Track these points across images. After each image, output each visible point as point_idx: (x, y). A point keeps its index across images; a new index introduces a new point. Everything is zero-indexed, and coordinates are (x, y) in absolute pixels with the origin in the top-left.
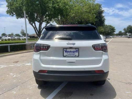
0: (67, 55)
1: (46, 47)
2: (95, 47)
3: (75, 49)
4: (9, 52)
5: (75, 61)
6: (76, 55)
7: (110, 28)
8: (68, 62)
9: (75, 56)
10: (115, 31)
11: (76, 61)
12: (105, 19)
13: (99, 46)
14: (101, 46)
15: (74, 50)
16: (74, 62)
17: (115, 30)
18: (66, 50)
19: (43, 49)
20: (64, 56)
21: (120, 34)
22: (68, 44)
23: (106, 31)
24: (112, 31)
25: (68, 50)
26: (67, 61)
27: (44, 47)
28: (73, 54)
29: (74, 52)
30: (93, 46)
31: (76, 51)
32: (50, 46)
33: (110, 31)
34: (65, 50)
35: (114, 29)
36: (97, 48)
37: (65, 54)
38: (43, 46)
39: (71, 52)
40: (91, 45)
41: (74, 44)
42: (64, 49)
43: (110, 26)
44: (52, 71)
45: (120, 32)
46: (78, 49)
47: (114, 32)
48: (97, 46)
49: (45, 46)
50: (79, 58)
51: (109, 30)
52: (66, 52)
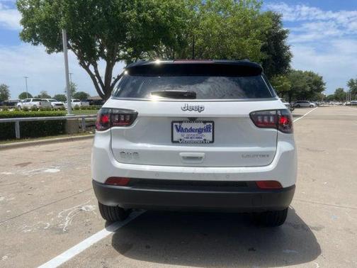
0: (182, 138)
1: (129, 116)
2: (258, 119)
3: (205, 122)
4: (18, 139)
5: (202, 154)
6: (205, 140)
7: (310, 81)
8: (184, 157)
9: (204, 143)
10: (324, 87)
11: (205, 156)
12: (290, 54)
13: (269, 116)
14: (274, 115)
15: (202, 126)
16: (201, 158)
17: (324, 84)
18: (178, 124)
19: (119, 121)
20: (174, 142)
21: (339, 97)
22: (184, 109)
23: (297, 88)
24: (315, 88)
25: (184, 126)
26: (181, 154)
27: (123, 116)
28: (199, 135)
29: (200, 131)
30: (250, 114)
31: (207, 130)
32: (137, 113)
33: (308, 89)
34: (176, 126)
35: (322, 84)
36: (263, 120)
37: (177, 136)
38: (119, 115)
39: (191, 130)
40: (248, 113)
41: (200, 109)
42: (174, 124)
43: (311, 74)
44: (141, 179)
45: (340, 91)
46: (211, 124)
47: (323, 90)
48: (263, 116)
49: (125, 115)
50: (213, 146)
51: (305, 87)
52: (178, 130)
